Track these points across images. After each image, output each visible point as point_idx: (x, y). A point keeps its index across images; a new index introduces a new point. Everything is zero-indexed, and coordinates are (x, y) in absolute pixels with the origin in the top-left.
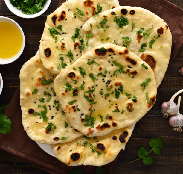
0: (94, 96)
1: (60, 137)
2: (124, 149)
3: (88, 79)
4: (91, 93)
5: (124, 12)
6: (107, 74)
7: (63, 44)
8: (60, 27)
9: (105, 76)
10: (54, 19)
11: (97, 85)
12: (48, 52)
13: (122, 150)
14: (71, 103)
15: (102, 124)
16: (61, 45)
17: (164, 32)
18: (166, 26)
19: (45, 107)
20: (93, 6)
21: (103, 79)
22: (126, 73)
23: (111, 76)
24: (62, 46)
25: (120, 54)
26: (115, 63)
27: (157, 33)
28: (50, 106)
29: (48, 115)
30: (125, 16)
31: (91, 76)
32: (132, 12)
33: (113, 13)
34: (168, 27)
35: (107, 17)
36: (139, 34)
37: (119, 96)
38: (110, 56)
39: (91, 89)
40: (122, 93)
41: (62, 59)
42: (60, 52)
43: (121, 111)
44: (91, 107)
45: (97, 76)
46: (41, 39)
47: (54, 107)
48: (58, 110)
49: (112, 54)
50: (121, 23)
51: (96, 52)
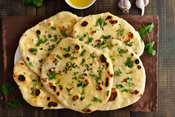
0: (71, 70)
1: (30, 61)
3: (80, 60)
4: (72, 66)
5: (137, 62)
6: (90, 71)
7: (95, 32)
8: (105, 24)
9: (88, 70)
10: (109, 17)
11: (79, 68)
12: (85, 24)
13: (43, 108)
14: (58, 56)
15: (54, 85)
16: (94, 30)
17: (137, 95)
18: (141, 94)
19: (46, 40)
20: (130, 39)
21: (85, 70)
22: (97, 83)
23: (90, 74)
24: (93, 31)
25: (108, 72)
26: (100, 72)
27: (134, 91)
28: (48, 43)
29: (42, 45)
30: (134, 64)
31: (84, 61)
32: (139, 68)
33: (132, 55)
34: (141, 96)
35: (128, 52)
36: (127, 79)
37: (79, 86)
38: (104, 66)
39: (75, 65)
40: (82, 88)
41: (85, 35)
42: (89, 32)
43: (69, 94)
44: (62, 72)
45: (86, 65)
46: (91, 15)
47: (49, 46)
48: (49, 50)
49: (105, 67)
50: (129, 63)
51: (101, 56)
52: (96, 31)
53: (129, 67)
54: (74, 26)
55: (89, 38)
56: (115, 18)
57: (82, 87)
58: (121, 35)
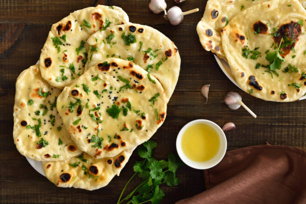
0: (100, 114)
1: (51, 155)
2: (118, 175)
3: (92, 96)
4: (97, 111)
5: (132, 29)
6: (113, 91)
7: (66, 56)
8: (64, 38)
9: (111, 93)
10: (59, 28)
11: (102, 103)
12: (48, 62)
13: (116, 175)
14: (75, 123)
16: (63, 56)
17: (173, 55)
18: (175, 49)
19: (39, 121)
20: (100, 19)
21: (109, 96)
22: (132, 88)
23: (118, 93)
24: (64, 58)
25: (124, 67)
26: (120, 79)
27: (165, 55)
28: (45, 121)
29: (42, 130)
30: (133, 34)
31: (96, 93)
32: (141, 31)
33: (120, 29)
34: (177, 50)
35: (114, 32)
36: (146, 54)
37: (127, 113)
38: (114, 70)
39: (97, 106)
40: (130, 110)
41: (62, 71)
42: (61, 63)
43: (130, 130)
44: (98, 127)
45: (102, 92)
46: (42, 48)
47: (49, 121)
48: (53, 125)
49: (116, 68)
50: (128, 40)
51: (99, 67)
52: (66, 54)
53: (132, 42)
54: (43, 76)
55: (68, 68)
56: (64, 21)
57: (128, 110)
58: (89, 27)
